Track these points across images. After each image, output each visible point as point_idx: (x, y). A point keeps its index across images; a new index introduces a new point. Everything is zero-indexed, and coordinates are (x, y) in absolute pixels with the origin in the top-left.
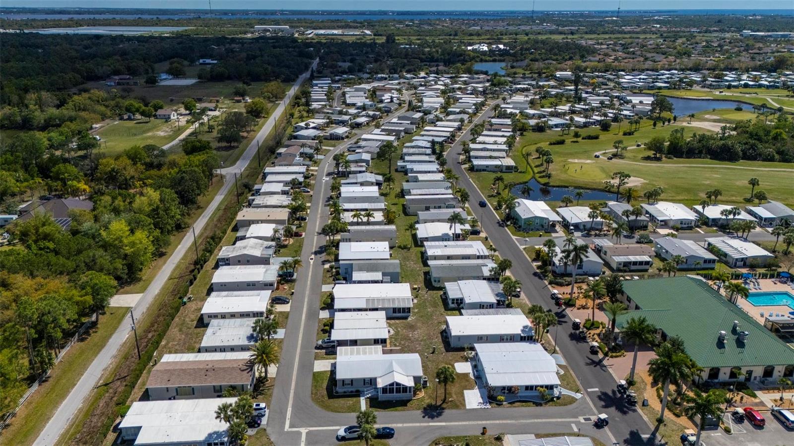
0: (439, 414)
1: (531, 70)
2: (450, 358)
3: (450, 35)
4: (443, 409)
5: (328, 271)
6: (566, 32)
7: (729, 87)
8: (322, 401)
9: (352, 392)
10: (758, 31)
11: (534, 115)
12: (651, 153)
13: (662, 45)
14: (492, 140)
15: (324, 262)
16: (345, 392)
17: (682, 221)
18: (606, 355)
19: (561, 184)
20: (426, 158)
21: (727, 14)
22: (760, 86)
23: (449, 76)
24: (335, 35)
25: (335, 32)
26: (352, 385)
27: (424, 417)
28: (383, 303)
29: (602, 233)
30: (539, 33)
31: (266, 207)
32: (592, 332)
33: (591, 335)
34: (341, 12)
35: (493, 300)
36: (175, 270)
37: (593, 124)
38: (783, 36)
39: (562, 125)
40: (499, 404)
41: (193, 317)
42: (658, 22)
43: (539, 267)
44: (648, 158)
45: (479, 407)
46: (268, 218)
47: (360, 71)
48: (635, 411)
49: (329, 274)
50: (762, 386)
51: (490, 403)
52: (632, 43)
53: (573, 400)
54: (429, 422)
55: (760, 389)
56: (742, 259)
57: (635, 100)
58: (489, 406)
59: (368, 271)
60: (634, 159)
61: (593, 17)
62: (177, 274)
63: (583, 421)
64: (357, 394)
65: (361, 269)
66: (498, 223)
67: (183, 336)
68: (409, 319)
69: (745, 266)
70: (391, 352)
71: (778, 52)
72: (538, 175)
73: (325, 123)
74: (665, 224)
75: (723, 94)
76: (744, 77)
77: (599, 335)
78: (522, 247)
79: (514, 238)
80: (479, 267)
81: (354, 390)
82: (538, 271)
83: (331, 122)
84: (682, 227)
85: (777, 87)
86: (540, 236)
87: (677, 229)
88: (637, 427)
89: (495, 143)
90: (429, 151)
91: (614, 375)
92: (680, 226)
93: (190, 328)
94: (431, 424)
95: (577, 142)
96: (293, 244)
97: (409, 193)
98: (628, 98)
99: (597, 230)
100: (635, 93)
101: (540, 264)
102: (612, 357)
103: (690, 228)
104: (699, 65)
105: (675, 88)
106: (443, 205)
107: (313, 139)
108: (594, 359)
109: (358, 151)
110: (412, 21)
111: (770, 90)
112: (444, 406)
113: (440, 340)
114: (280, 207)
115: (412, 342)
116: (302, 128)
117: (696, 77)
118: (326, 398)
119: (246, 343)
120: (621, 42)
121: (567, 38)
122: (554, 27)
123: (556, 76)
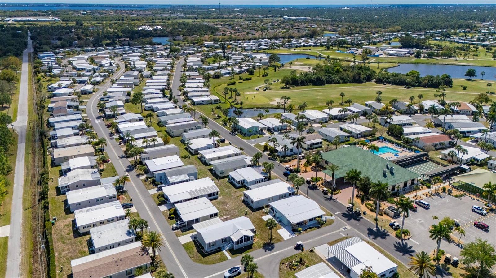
0: (273, 248)
1: (187, 41)
2: (258, 215)
3: (119, 20)
4: (273, 244)
5: (145, 181)
6: (192, 18)
7: (297, 47)
8: (201, 260)
9: (215, 249)
10: (291, 16)
11: (208, 69)
12: (284, 85)
13: (250, 25)
14: (195, 85)
15: (138, 175)
16: (211, 251)
17: (322, 119)
18: (332, 194)
19: (248, 107)
20: (162, 100)
21: (270, 7)
22: (310, 46)
23: (138, 47)
24: (31, 21)
25: (30, 19)
26: (215, 245)
27: (266, 251)
28: (201, 192)
29: (288, 131)
30: (176, 19)
31: (69, 146)
32: (318, 183)
33: (318, 185)
34: (24, 4)
35: (262, 177)
36: (24, 202)
37: (244, 71)
38: (304, 19)
39: (228, 73)
40: (300, 233)
41: (67, 231)
42: (239, 12)
43: (269, 155)
44: (283, 88)
45: (291, 237)
46: (79, 153)
47: (70, 46)
48: (362, 218)
49: (148, 183)
50: (404, 192)
51: (295, 233)
52: (234, 24)
53: (332, 221)
54: (270, 253)
55: (405, 193)
56: (360, 134)
57: (258, 56)
58: (295, 235)
59: (177, 175)
60: (276, 89)
61: (202, 9)
62: (28, 205)
63: (344, 230)
64: (219, 250)
65: (172, 175)
66: (230, 133)
67: (69, 246)
68: (219, 199)
69: (361, 137)
70: (226, 219)
71: (307, 27)
72: (233, 104)
73: (71, 84)
74: (315, 121)
75: (296, 51)
76: (301, 41)
77: (322, 184)
78: (253, 145)
79: (245, 141)
80: (243, 160)
81: (216, 248)
82: (270, 157)
83: (75, 82)
84: (323, 122)
85: (318, 46)
86: (258, 137)
87: (321, 123)
88: (369, 226)
89: (198, 87)
90: (161, 95)
91: (341, 203)
92: (322, 121)
93: (71, 239)
94: (272, 254)
95: (241, 82)
96: (107, 168)
97: (166, 123)
98: (254, 56)
99: (284, 129)
100: (254, 53)
101: (268, 152)
102: (335, 194)
103: (326, 122)
104: (276, 36)
105: (271, 49)
106: (194, 128)
107: (69, 95)
108: (328, 197)
109: (110, 100)
110: (84, 10)
111: (315, 48)
112: (272, 242)
113: (245, 206)
114: (81, 144)
115: (230, 211)
116: (55, 89)
117: (278, 42)
118: (202, 258)
119: (127, 238)
120: (227, 23)
121: (195, 21)
122: (182, 15)
123: (204, 45)
